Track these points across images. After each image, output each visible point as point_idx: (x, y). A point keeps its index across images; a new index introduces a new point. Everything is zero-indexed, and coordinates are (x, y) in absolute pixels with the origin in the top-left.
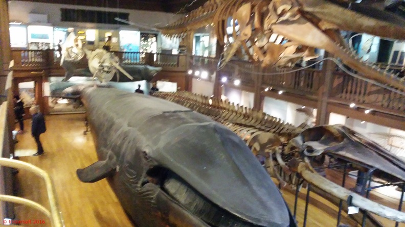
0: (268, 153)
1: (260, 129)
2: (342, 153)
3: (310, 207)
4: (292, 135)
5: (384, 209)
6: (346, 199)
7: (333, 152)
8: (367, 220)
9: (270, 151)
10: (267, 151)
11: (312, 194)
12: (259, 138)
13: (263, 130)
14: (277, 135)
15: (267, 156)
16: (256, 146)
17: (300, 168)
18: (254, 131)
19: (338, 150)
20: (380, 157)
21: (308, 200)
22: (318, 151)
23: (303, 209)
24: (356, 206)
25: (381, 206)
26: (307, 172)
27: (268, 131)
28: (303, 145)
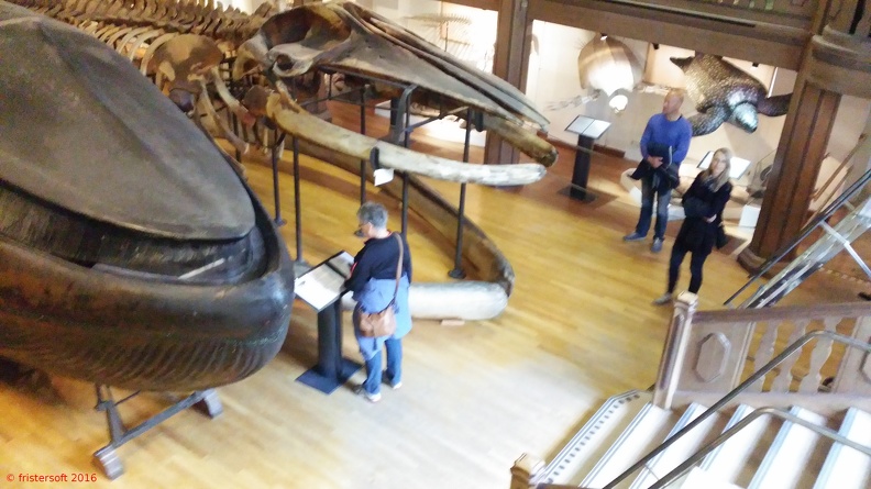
0: (197, 83)
1: (168, 29)
2: (351, 62)
3: (305, 187)
4: (244, 35)
5: (437, 163)
6: (367, 156)
7: (334, 63)
8: (411, 191)
9: (201, 78)
10: (192, 78)
11: (304, 160)
12: (169, 49)
13: (175, 30)
14: (209, 39)
15: (195, 90)
16: (166, 70)
17: (271, 107)
18: (155, 33)
19: (340, 58)
20: (422, 62)
21: (298, 173)
22: (301, 64)
23: (292, 193)
24: (387, 168)
25: (432, 157)
26: (287, 112)
27: (188, 31)
28: (268, 55)
